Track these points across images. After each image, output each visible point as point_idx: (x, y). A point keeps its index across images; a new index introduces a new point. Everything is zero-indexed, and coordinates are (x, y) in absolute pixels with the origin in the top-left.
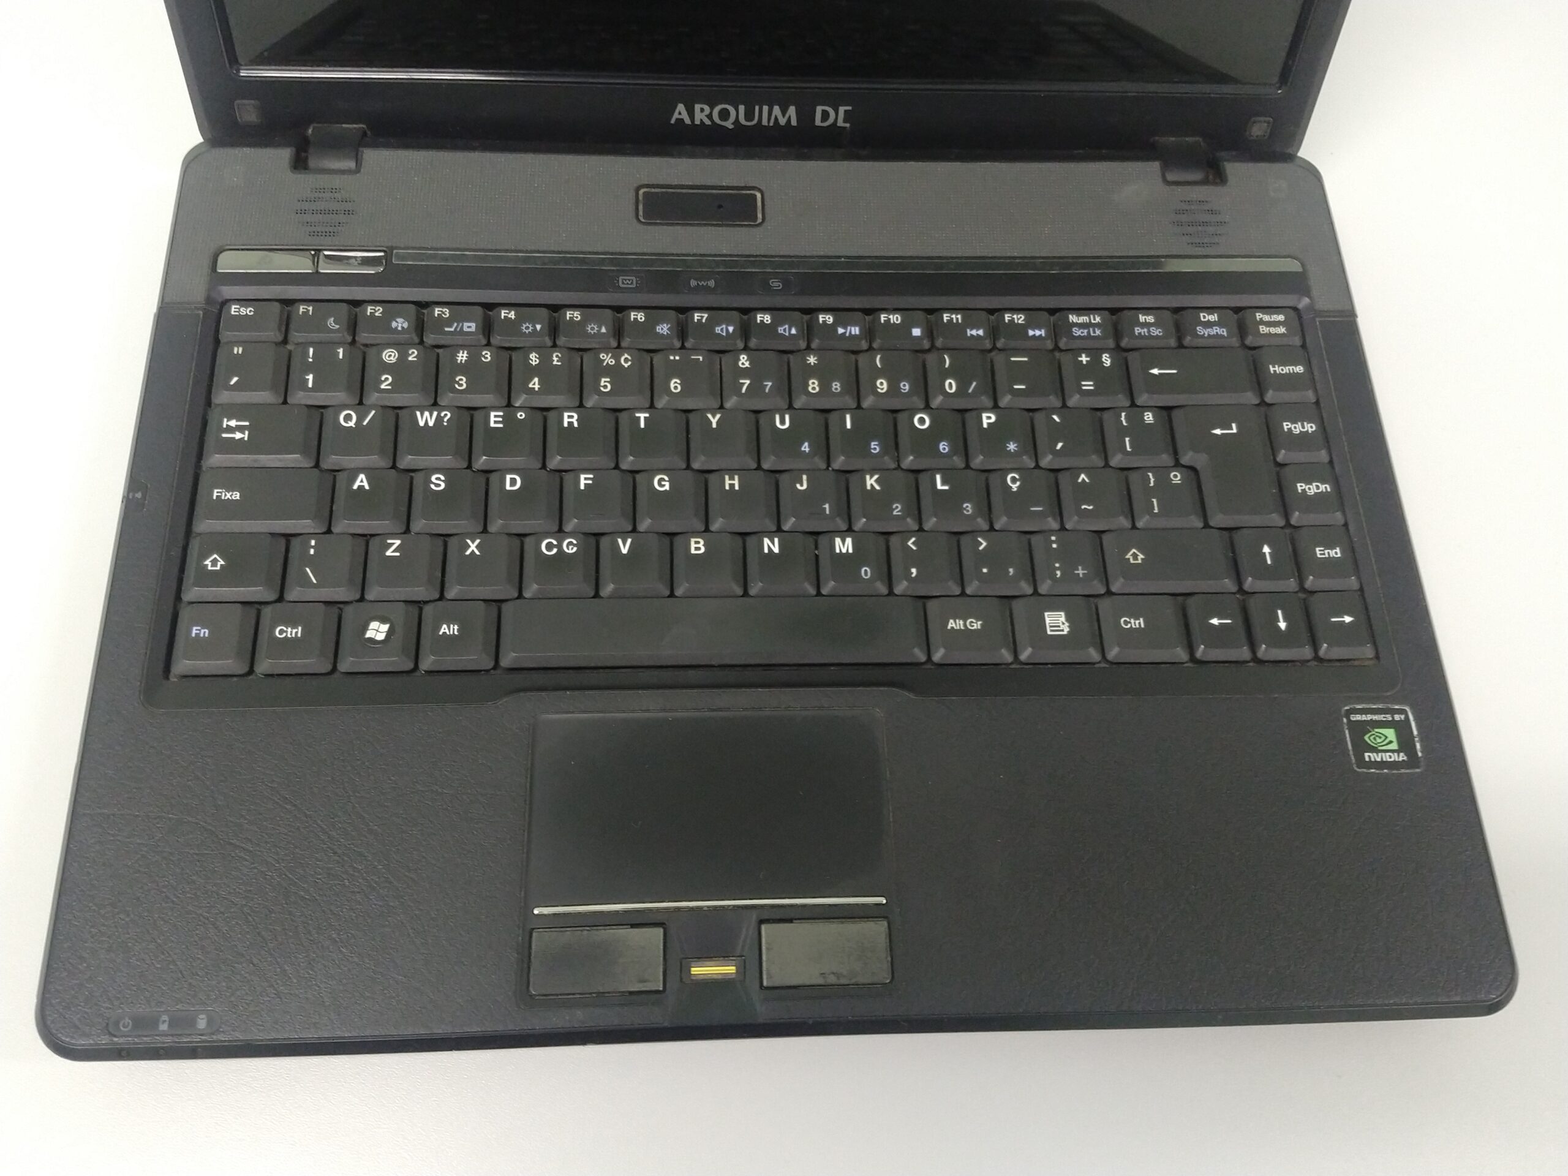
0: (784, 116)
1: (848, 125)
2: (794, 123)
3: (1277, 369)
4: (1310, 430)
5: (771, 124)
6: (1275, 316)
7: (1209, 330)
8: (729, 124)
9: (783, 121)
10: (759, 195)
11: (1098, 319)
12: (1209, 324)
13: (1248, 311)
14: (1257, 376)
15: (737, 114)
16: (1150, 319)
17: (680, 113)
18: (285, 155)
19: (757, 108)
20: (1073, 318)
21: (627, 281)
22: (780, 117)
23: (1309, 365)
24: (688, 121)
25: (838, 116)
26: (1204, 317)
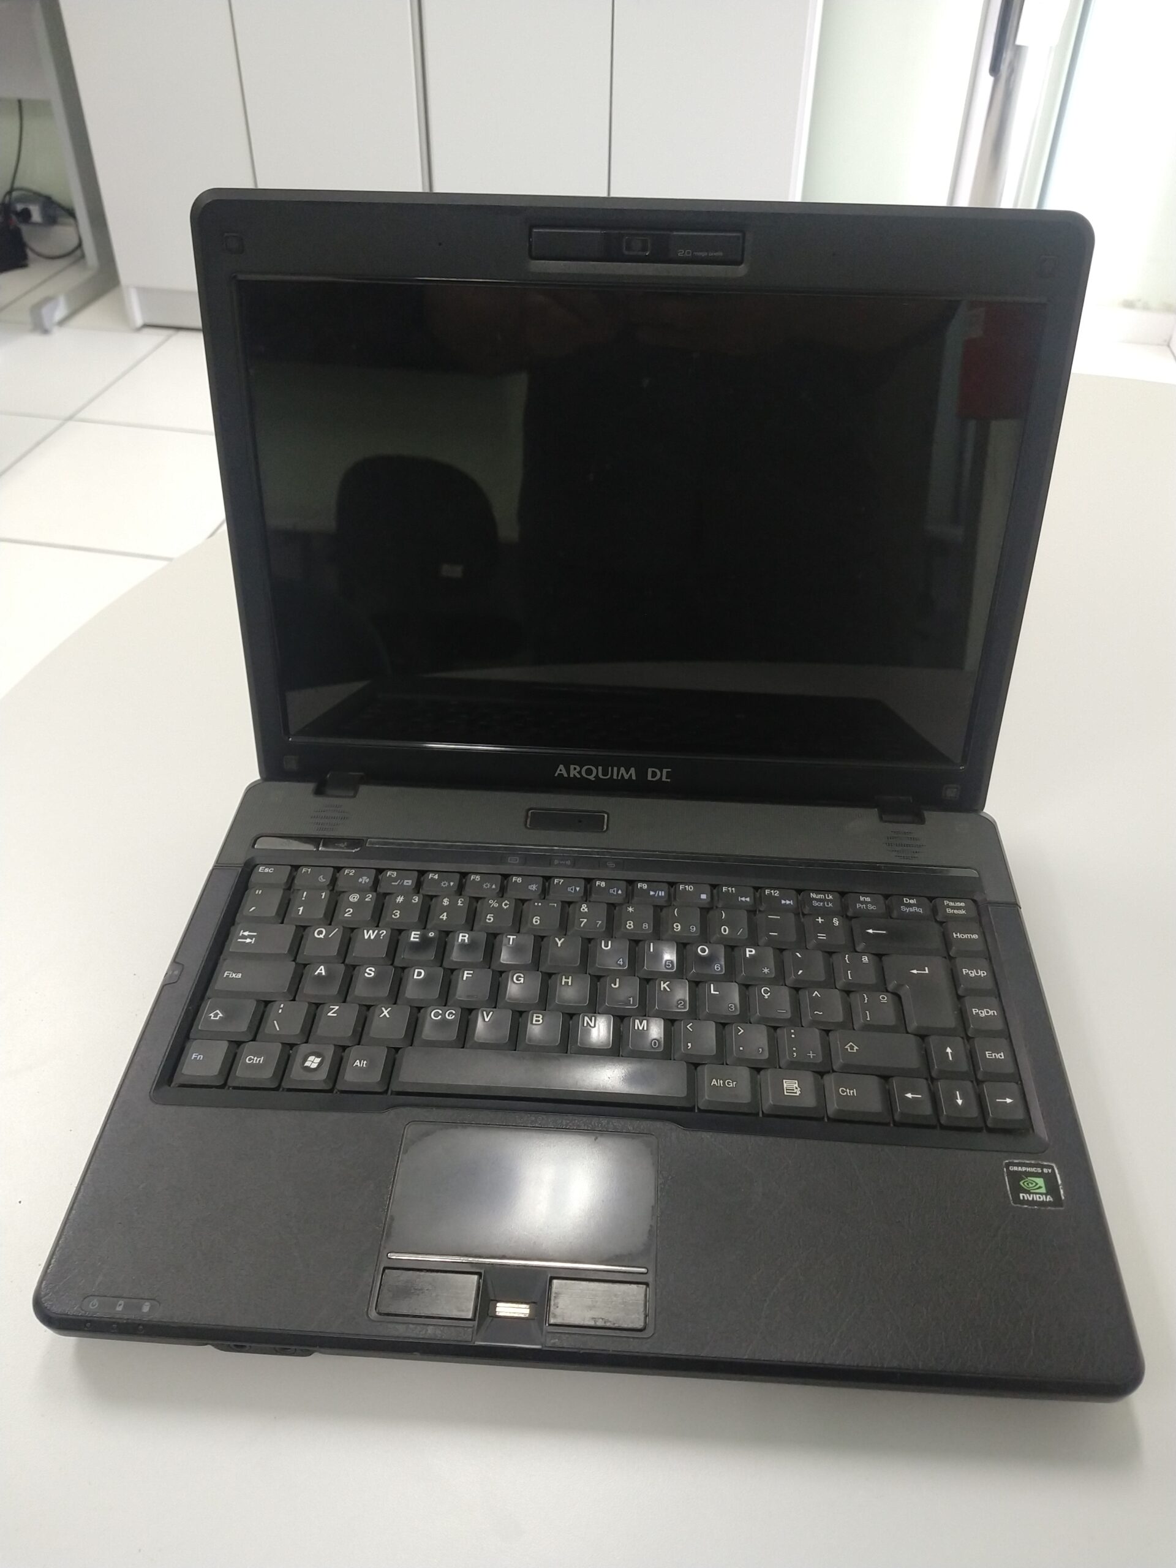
0: (627, 774)
1: (669, 780)
2: (634, 778)
3: (958, 935)
4: (982, 975)
5: (619, 778)
6: (958, 903)
7: (911, 908)
8: (592, 778)
9: (626, 777)
10: (606, 816)
11: (831, 897)
12: (910, 905)
13: (937, 900)
14: (945, 939)
15: (597, 772)
16: (868, 899)
17: (561, 770)
18: (311, 786)
19: (610, 768)
20: (813, 895)
21: (513, 860)
22: (625, 774)
23: (983, 934)
24: (566, 775)
25: (663, 775)
26: (907, 901)
